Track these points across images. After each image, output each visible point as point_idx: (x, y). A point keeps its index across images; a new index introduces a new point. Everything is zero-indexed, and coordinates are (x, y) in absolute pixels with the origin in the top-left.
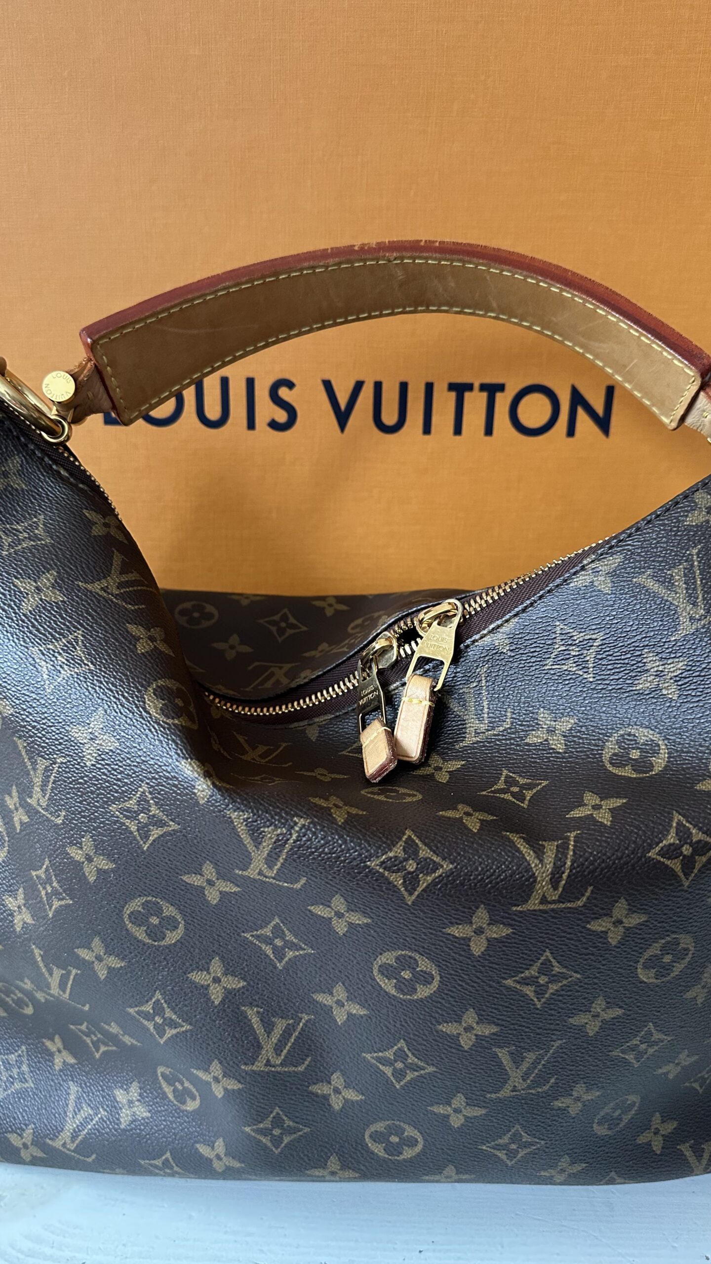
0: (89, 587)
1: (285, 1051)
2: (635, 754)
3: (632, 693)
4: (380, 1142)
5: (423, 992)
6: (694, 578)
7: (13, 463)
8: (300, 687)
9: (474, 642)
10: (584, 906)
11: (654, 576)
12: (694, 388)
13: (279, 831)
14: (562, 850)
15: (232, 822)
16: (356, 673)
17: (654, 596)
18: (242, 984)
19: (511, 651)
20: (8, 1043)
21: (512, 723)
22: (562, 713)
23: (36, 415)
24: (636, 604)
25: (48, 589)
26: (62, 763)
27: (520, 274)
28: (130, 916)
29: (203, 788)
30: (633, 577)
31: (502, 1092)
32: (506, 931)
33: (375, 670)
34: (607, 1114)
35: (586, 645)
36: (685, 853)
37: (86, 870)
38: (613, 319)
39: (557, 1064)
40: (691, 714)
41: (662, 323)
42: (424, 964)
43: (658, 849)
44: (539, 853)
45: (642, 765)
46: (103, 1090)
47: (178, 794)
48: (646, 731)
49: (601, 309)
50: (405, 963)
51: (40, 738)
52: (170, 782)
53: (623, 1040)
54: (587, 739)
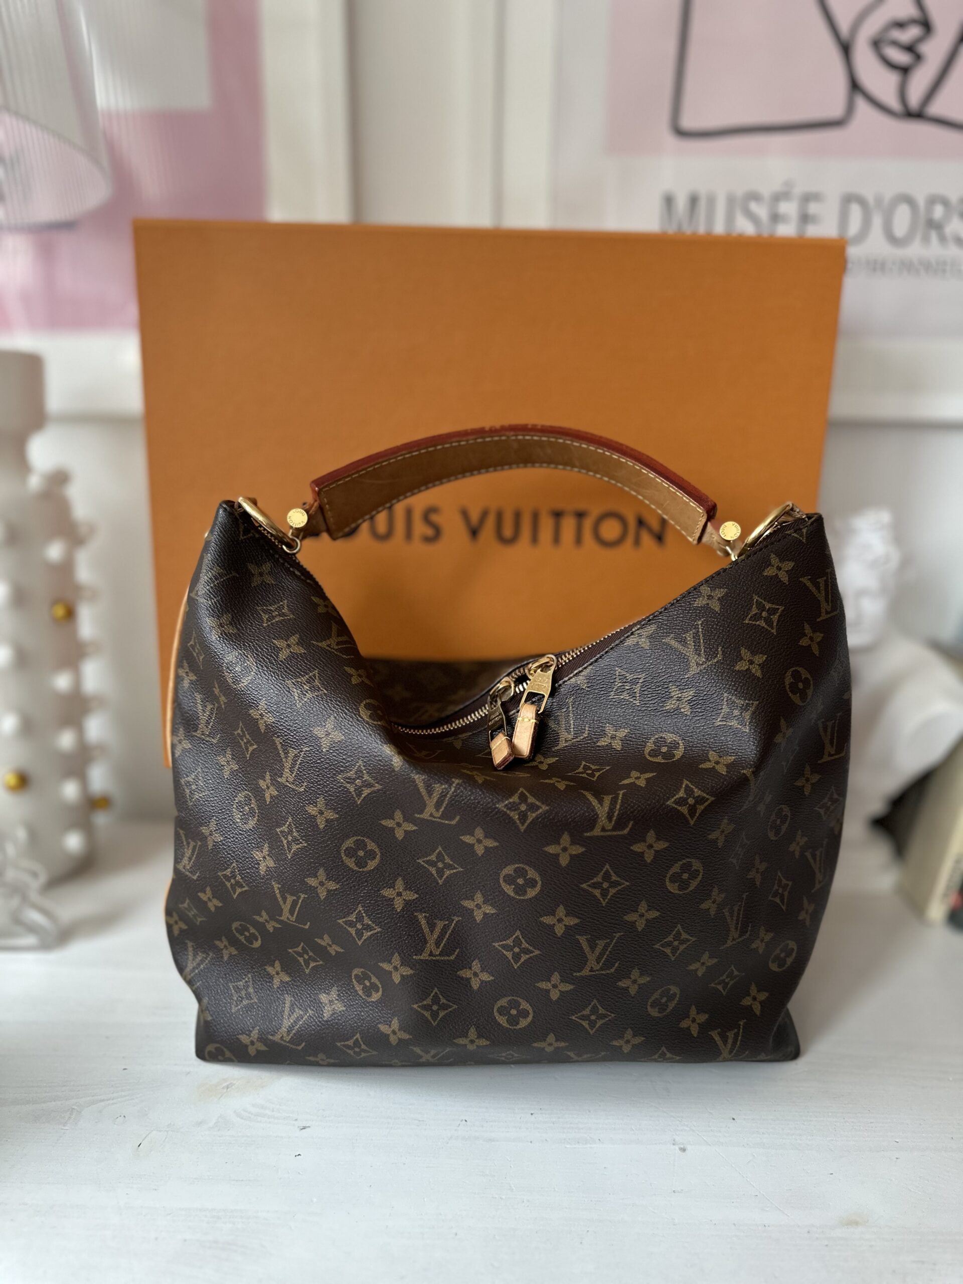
0: (320, 644)
1: (442, 945)
2: (664, 749)
3: (663, 712)
4: (504, 1015)
5: (531, 893)
6: (699, 639)
7: (265, 567)
8: (448, 717)
9: (564, 682)
10: (628, 834)
11: (675, 638)
12: (704, 520)
13: (443, 786)
14: (614, 802)
15: (415, 781)
16: (486, 706)
17: (675, 651)
18: (416, 896)
19: (588, 687)
20: (237, 974)
21: (589, 734)
22: (620, 727)
23: (281, 535)
24: (664, 656)
25: (294, 645)
26: (307, 751)
27: (593, 447)
28: (345, 852)
29: (397, 761)
30: (663, 639)
31: (583, 972)
32: (581, 850)
33: (499, 703)
34: (657, 999)
35: (634, 682)
36: (690, 803)
37: (319, 821)
38: (652, 476)
39: (618, 952)
40: (698, 723)
41: (683, 479)
42: (532, 873)
43: (673, 800)
44: (601, 801)
45: (669, 755)
46: (311, 997)
47: (382, 766)
48: (671, 735)
49: (644, 469)
50: (520, 872)
51: (292, 736)
52: (377, 758)
53: (661, 937)
54: (635, 741)
